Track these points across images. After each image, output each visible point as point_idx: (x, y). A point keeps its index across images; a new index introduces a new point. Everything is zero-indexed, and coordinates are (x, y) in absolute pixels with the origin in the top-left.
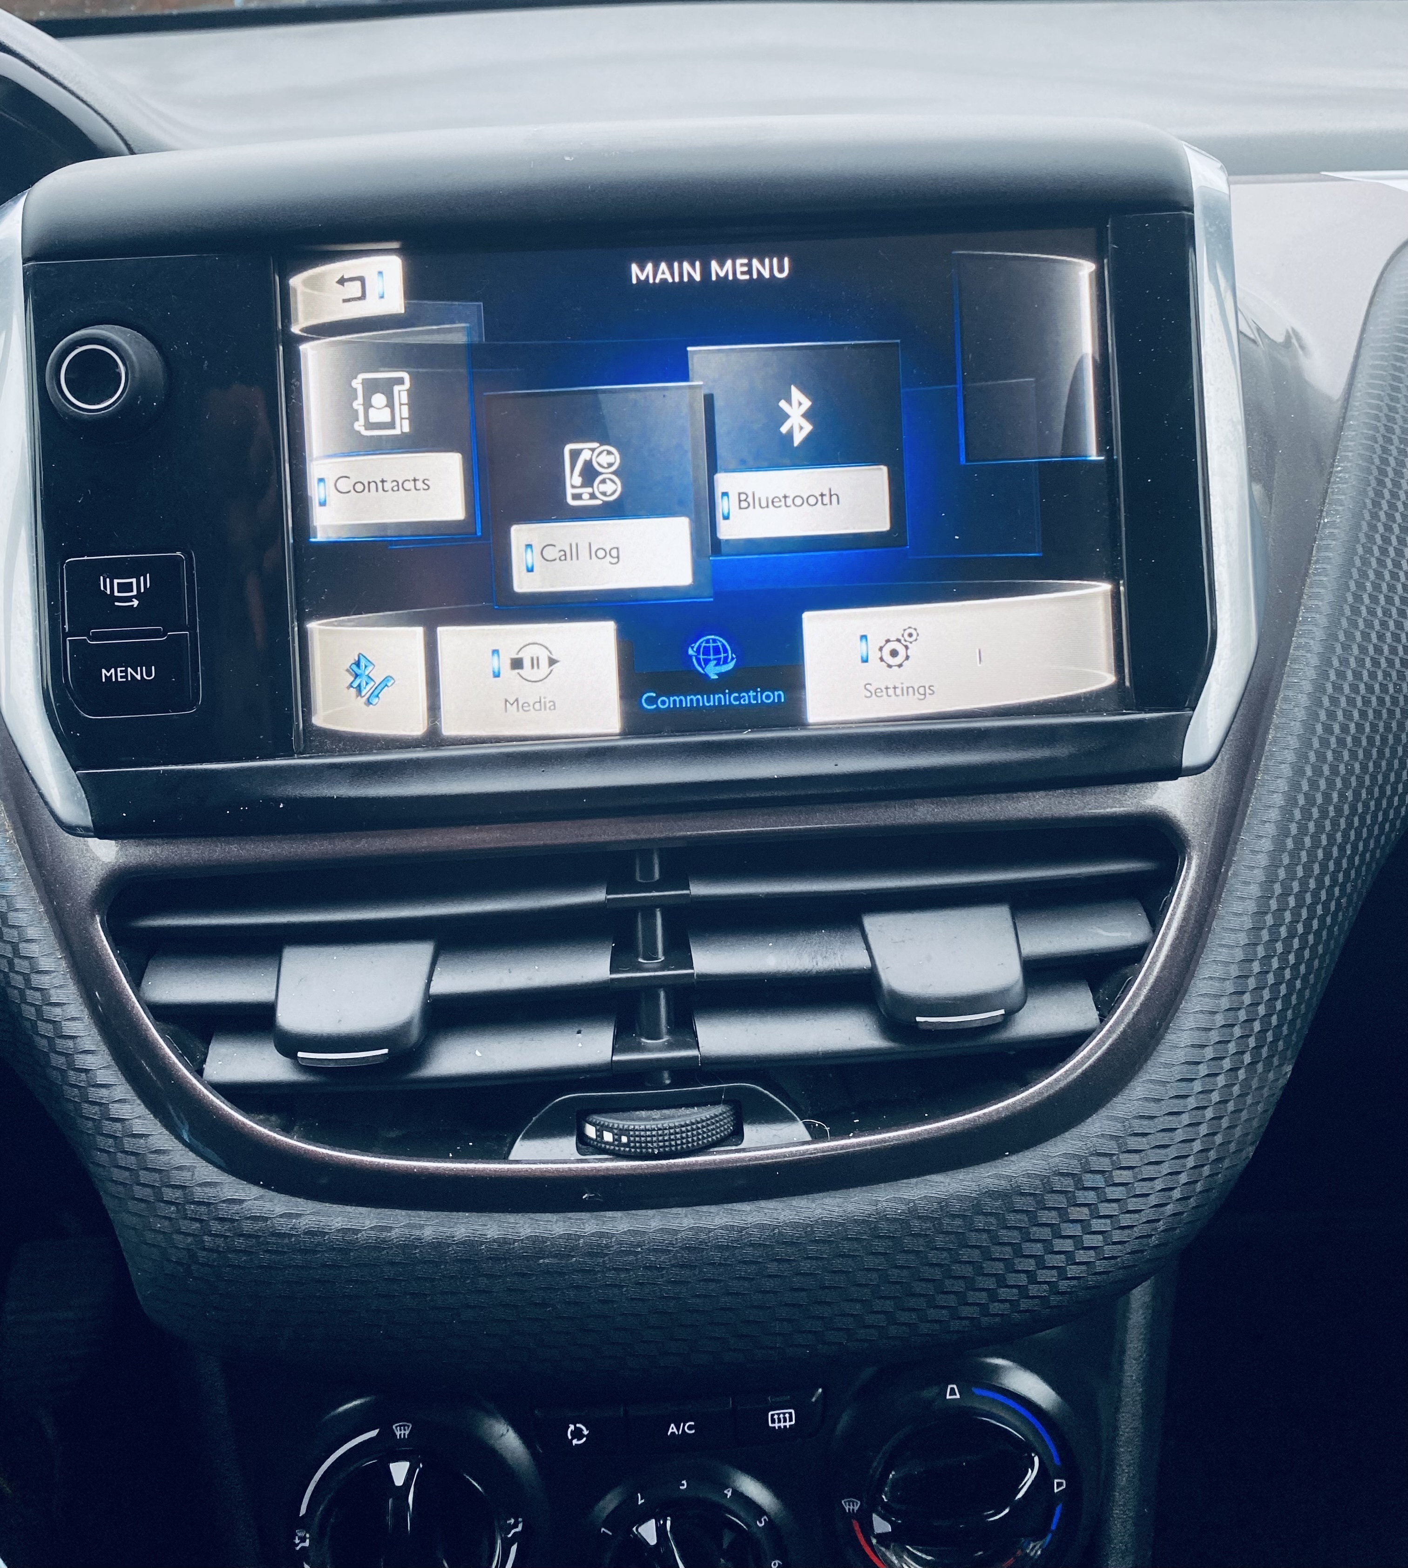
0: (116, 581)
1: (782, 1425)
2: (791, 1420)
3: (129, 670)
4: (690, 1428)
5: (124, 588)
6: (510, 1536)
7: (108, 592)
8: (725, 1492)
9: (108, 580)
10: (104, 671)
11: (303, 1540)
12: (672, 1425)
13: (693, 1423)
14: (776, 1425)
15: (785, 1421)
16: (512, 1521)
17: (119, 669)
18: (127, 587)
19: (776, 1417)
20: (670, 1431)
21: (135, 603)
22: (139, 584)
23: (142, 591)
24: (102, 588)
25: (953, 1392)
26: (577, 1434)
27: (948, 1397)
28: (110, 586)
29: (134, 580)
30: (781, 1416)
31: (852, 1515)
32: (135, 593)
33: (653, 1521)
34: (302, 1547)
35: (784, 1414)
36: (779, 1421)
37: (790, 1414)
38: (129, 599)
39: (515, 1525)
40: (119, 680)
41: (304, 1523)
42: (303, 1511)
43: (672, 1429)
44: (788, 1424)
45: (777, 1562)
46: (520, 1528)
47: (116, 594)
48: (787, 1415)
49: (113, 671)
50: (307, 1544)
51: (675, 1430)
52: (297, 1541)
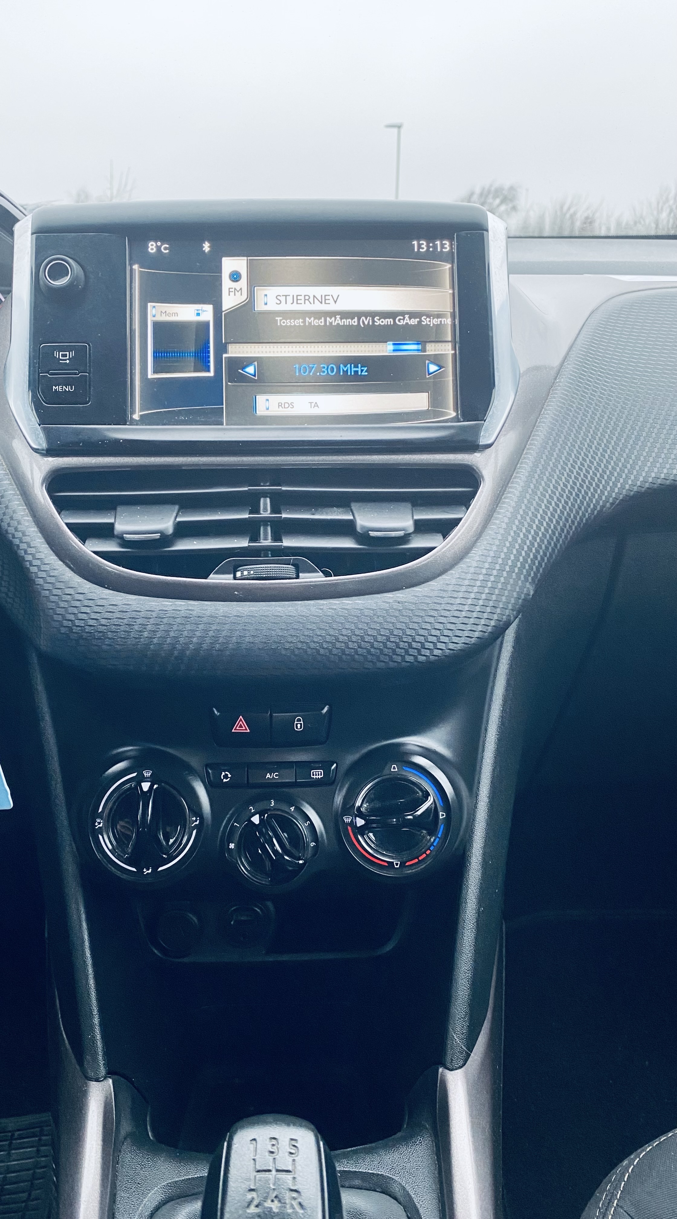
0: (61, 353)
1: (317, 777)
2: (321, 775)
3: (64, 387)
4: (276, 775)
5: (63, 356)
6: (193, 825)
7: (57, 357)
8: (291, 808)
9: (58, 352)
10: (54, 387)
11: (99, 823)
12: (268, 774)
13: (277, 773)
14: (315, 777)
15: (318, 775)
16: (194, 819)
17: (60, 386)
18: (65, 356)
19: (314, 773)
20: (267, 776)
21: (68, 361)
22: (70, 354)
23: (71, 357)
24: (55, 355)
25: (394, 768)
26: (226, 777)
27: (392, 770)
28: (58, 355)
29: (68, 353)
30: (317, 773)
31: (348, 824)
32: (68, 358)
33: (258, 815)
34: (99, 827)
35: (318, 772)
36: (316, 775)
37: (321, 772)
38: (66, 360)
39: (196, 821)
40: (60, 390)
41: (100, 816)
42: (100, 810)
43: (268, 776)
44: (320, 777)
45: (313, 843)
46: (197, 823)
47: (61, 358)
48: (320, 773)
49: (57, 387)
50: (101, 825)
51: (269, 776)
52: (96, 824)
